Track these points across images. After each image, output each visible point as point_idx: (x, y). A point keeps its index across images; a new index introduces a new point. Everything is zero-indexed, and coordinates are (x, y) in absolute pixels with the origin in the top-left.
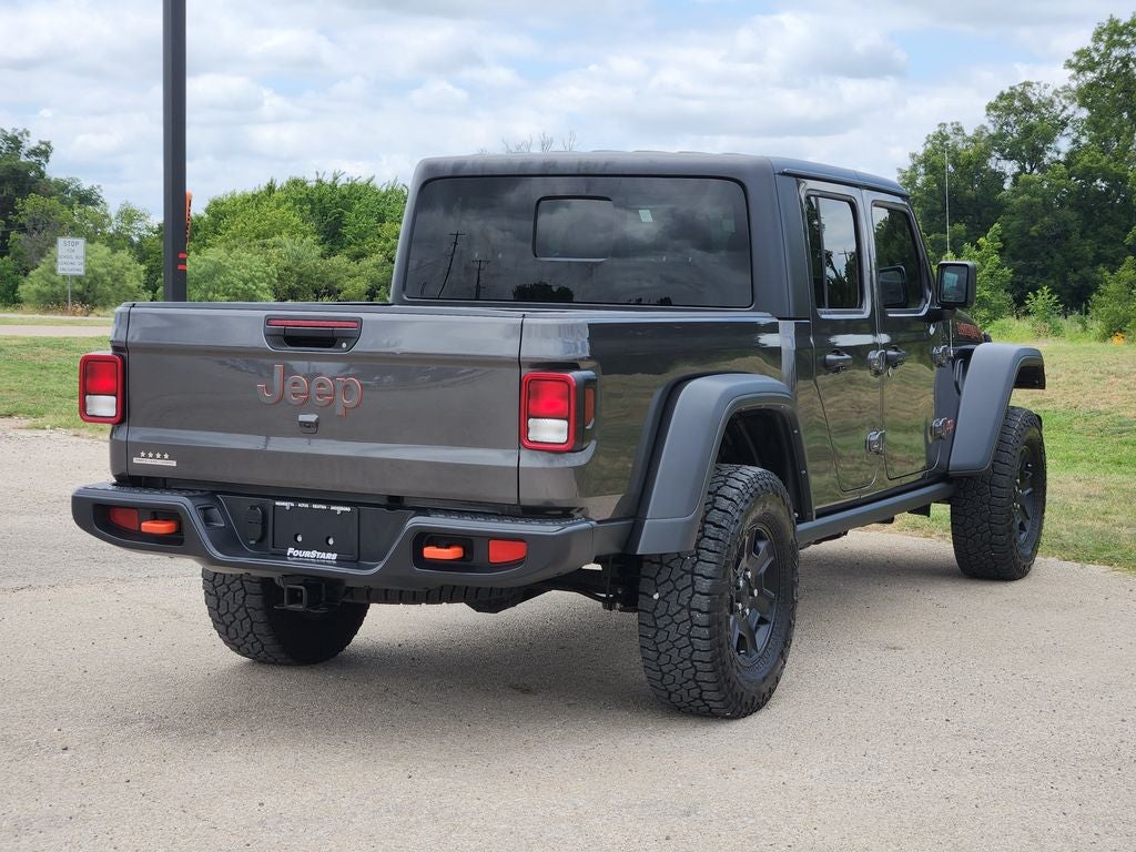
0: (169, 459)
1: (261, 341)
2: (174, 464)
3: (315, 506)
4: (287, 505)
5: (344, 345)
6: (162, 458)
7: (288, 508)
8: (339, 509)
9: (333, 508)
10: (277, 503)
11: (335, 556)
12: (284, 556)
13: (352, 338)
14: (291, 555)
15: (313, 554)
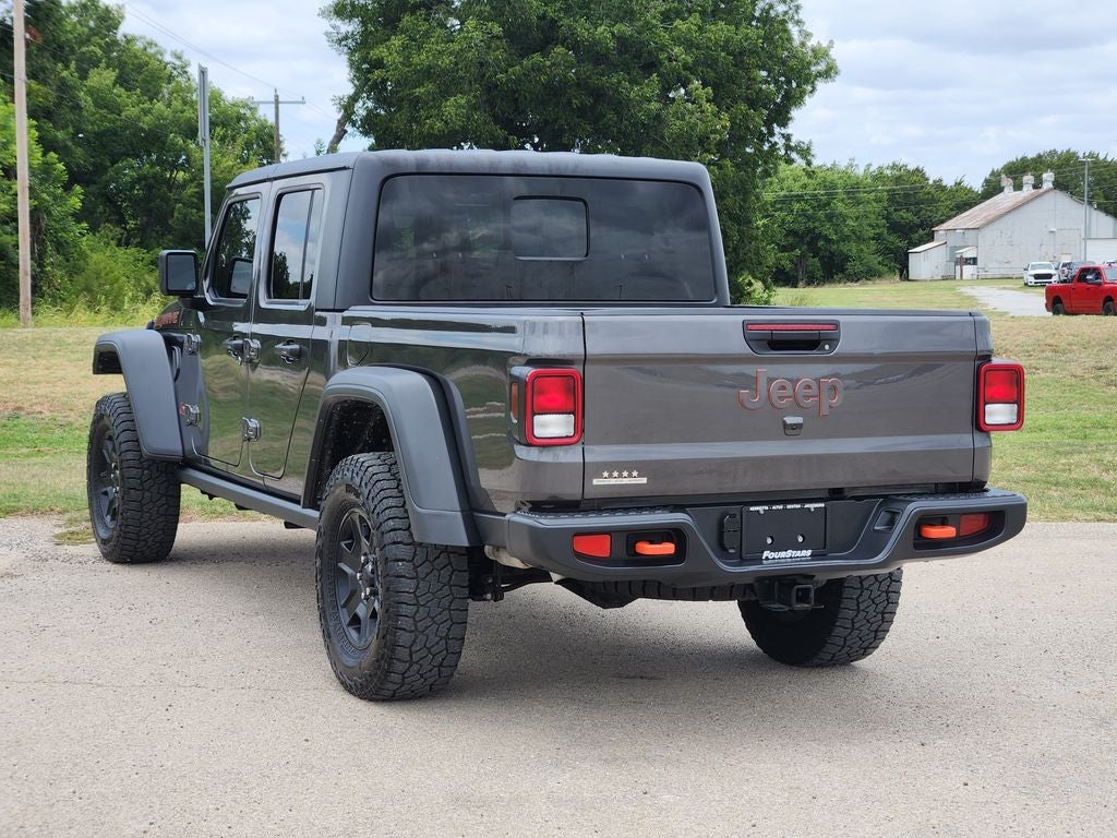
0: (639, 476)
1: (741, 347)
2: (644, 480)
3: (789, 507)
4: (761, 509)
5: (827, 347)
6: (630, 476)
7: (762, 512)
8: (812, 506)
9: (806, 506)
10: (752, 509)
11: (809, 552)
12: (759, 560)
13: (833, 341)
14: (767, 558)
15: (789, 553)
